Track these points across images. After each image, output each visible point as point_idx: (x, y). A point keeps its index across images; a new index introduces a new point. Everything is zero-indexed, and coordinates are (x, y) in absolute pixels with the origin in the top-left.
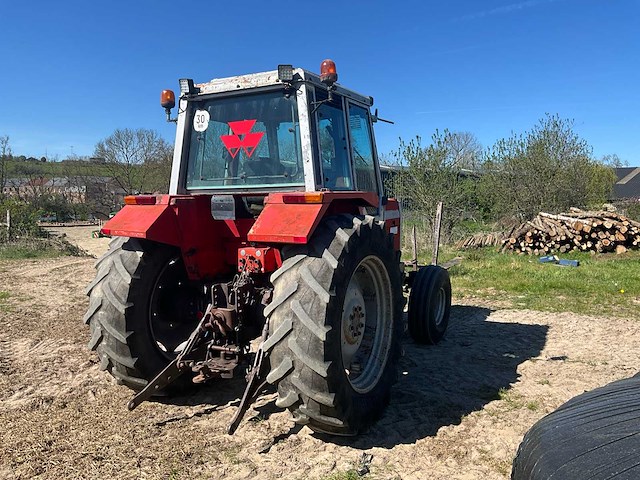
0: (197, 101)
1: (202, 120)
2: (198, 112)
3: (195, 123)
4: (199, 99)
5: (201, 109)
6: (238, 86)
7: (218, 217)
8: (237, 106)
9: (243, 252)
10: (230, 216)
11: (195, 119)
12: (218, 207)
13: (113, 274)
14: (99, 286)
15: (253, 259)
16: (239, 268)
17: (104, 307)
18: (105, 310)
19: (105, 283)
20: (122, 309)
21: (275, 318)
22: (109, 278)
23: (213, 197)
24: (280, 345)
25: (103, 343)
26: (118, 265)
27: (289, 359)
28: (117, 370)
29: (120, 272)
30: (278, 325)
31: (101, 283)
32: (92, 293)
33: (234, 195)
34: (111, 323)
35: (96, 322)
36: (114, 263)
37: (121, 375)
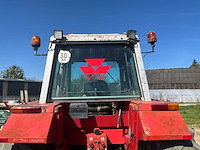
0: (61, 45)
1: (65, 56)
2: (61, 51)
3: (59, 58)
5: (65, 50)
6: (95, 39)
7: (76, 117)
8: (91, 50)
9: (91, 138)
10: (84, 116)
11: (60, 55)
12: (76, 110)
15: (99, 143)
16: (89, 149)
23: (71, 104)
33: (87, 103)
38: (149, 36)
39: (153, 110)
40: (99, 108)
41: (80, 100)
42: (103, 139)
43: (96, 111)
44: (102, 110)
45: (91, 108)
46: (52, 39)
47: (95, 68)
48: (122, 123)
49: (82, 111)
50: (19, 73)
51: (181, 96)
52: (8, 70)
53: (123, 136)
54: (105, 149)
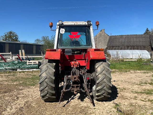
0: (61, 26)
1: (63, 31)
2: (61, 29)
3: (60, 32)
4: (63, 26)
5: (62, 28)
6: (75, 24)
7: (67, 54)
8: (73, 28)
9: (73, 63)
10: (70, 54)
11: (61, 30)
12: (67, 52)
13: (48, 70)
14: (44, 73)
15: (76, 64)
16: (72, 66)
17: (47, 78)
18: (48, 79)
19: (47, 72)
20: (54, 78)
21: (100, 75)
22: (47, 70)
23: (65, 50)
24: (102, 81)
25: (47, 88)
26: (50, 67)
27: (104, 84)
28: (49, 95)
29: (51, 68)
30: (101, 77)
31: (45, 72)
32: (41, 75)
33: (71, 49)
34: (50, 82)
35: (44, 83)
36: (47, 67)
37: (50, 96)
38: (96, 23)
39: (95, 51)
40: (76, 52)
41: (68, 48)
42: (77, 63)
43: (75, 53)
44: (77, 53)
45: (73, 52)
46: (58, 24)
47: (74, 36)
48: (85, 57)
49: (69, 52)
50: (15, 37)
51: (132, 55)
52: (6, 35)
53: (85, 63)
54: (78, 66)
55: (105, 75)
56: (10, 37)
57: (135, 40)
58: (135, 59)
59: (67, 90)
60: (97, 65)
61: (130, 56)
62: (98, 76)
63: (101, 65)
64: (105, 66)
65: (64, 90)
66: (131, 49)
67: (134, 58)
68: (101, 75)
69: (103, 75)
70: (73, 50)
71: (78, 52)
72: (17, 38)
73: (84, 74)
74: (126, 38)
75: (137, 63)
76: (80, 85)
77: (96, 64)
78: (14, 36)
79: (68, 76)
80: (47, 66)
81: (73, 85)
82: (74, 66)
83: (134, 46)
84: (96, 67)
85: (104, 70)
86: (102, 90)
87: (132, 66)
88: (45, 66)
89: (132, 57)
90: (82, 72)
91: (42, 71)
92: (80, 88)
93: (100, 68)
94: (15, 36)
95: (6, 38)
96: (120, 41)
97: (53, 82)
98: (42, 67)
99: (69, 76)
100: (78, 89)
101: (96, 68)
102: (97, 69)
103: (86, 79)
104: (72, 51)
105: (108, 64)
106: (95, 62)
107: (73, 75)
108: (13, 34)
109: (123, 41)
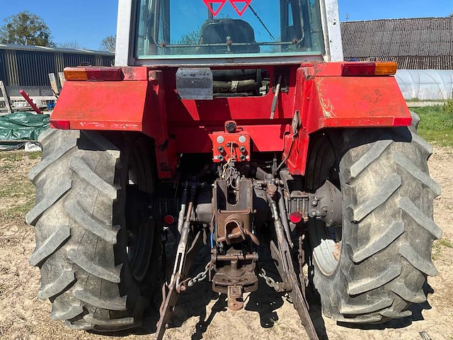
9: (219, 138)
10: (206, 95)
12: (188, 83)
13: (79, 189)
14: (55, 208)
15: (235, 146)
16: (216, 158)
17: (76, 237)
18: (80, 243)
19: (70, 202)
20: (111, 237)
21: (373, 220)
22: (73, 193)
23: (179, 71)
24: (384, 252)
25: (78, 288)
26: (86, 173)
27: (395, 268)
28: (94, 317)
29: (95, 180)
30: (380, 230)
31: (59, 205)
32: (41, 220)
33: (212, 68)
34: (92, 259)
35: (59, 262)
36: (74, 172)
37: (99, 321)
39: (344, 75)
40: (234, 84)
42: (242, 139)
43: (228, 90)
44: (240, 89)
45: (218, 84)
49: (200, 84)
50: (39, 33)
51: (417, 86)
52: (10, 26)
53: (281, 137)
54: (245, 154)
55: (405, 215)
56: (24, 31)
57: (425, 35)
58: (426, 101)
59: (190, 284)
60: (358, 157)
61: (411, 90)
62: (360, 225)
63: (383, 161)
64: (403, 163)
65: (177, 285)
66: (410, 67)
67: (422, 96)
68: (385, 216)
69: (394, 216)
70: (222, 75)
71: (246, 82)
72: (46, 37)
73: (276, 197)
74: (394, 29)
75: (443, 116)
76: (255, 256)
77: (353, 152)
78: (35, 29)
79: (195, 206)
80: (71, 169)
81: (219, 257)
82: (224, 154)
83: (421, 57)
84: (354, 170)
85: (401, 191)
86: (378, 294)
87: (428, 129)
88: (61, 168)
89: (417, 94)
90: (264, 186)
91: (42, 197)
92: (257, 271)
93: (378, 179)
94: (40, 29)
95: (10, 36)
96: (377, 39)
97: (111, 255)
98: (43, 176)
99: (202, 208)
100: (249, 274)
101: (353, 174)
102: (359, 181)
103: (288, 221)
104: (215, 78)
105: (420, 151)
106: (347, 139)
107: (221, 206)
108: (32, 22)
109: (386, 40)
